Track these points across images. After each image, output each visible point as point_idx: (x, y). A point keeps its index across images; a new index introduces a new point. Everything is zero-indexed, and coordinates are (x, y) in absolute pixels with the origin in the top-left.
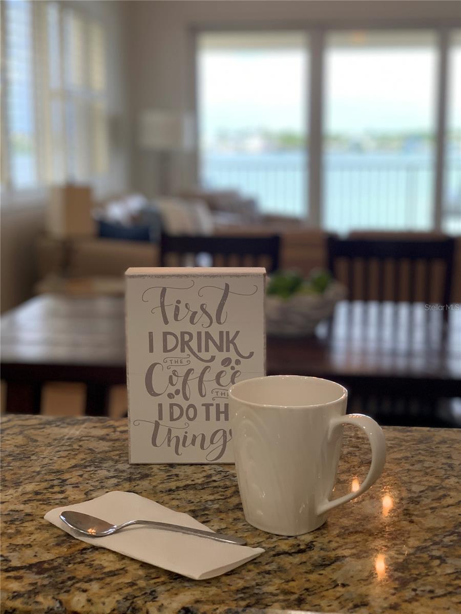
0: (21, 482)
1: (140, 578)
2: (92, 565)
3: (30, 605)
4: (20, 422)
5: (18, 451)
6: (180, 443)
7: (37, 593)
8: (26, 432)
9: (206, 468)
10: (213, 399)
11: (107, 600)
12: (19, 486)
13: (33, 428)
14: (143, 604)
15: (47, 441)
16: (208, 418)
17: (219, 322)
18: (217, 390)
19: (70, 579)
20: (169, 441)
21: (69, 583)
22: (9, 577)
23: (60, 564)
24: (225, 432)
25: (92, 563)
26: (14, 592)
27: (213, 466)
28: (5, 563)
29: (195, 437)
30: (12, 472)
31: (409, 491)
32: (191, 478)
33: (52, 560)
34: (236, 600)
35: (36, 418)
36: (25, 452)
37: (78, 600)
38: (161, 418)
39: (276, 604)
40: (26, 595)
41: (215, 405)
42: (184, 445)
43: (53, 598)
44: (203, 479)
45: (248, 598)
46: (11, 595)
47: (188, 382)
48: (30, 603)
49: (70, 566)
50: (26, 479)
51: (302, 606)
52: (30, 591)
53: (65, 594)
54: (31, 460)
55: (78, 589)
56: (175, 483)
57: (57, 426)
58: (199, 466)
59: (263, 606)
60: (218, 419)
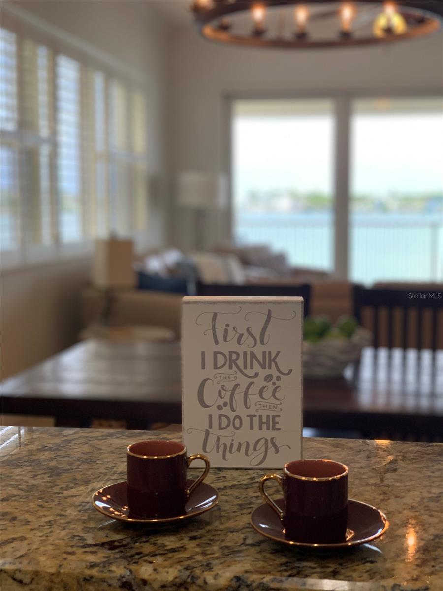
0: (90, 481)
1: (197, 553)
2: (156, 544)
3: (105, 573)
4: (85, 435)
5: (85, 457)
6: (227, 449)
7: (111, 564)
8: (91, 442)
9: (250, 472)
10: (257, 411)
11: (170, 570)
12: (89, 483)
13: (96, 439)
14: (201, 574)
15: (110, 449)
16: (252, 428)
17: (262, 342)
18: (260, 403)
19: (137, 554)
20: (218, 448)
21: (137, 556)
22: (86, 552)
23: (128, 543)
24: (266, 440)
25: (156, 542)
26: (92, 563)
27: (256, 471)
28: (81, 541)
29: (240, 445)
30: (81, 473)
31: (430, 492)
32: (237, 479)
33: (121, 540)
34: (280, 571)
35: (98, 432)
36: (91, 458)
37: (146, 569)
38: (211, 427)
39: (315, 575)
40: (101, 565)
41: (258, 416)
42: (230, 451)
43: (125, 568)
44: (248, 481)
45: (290, 570)
46: (88, 564)
47: (235, 395)
48: (105, 571)
49: (137, 544)
50: (94, 478)
51: (336, 577)
52: (104, 562)
53: (134, 565)
54: (97, 464)
55: (145, 561)
56: (223, 483)
57: (117, 438)
58: (244, 470)
59: (303, 576)
60: (261, 428)
